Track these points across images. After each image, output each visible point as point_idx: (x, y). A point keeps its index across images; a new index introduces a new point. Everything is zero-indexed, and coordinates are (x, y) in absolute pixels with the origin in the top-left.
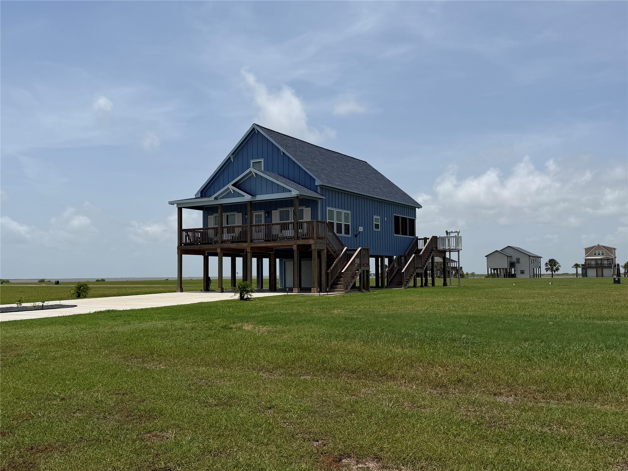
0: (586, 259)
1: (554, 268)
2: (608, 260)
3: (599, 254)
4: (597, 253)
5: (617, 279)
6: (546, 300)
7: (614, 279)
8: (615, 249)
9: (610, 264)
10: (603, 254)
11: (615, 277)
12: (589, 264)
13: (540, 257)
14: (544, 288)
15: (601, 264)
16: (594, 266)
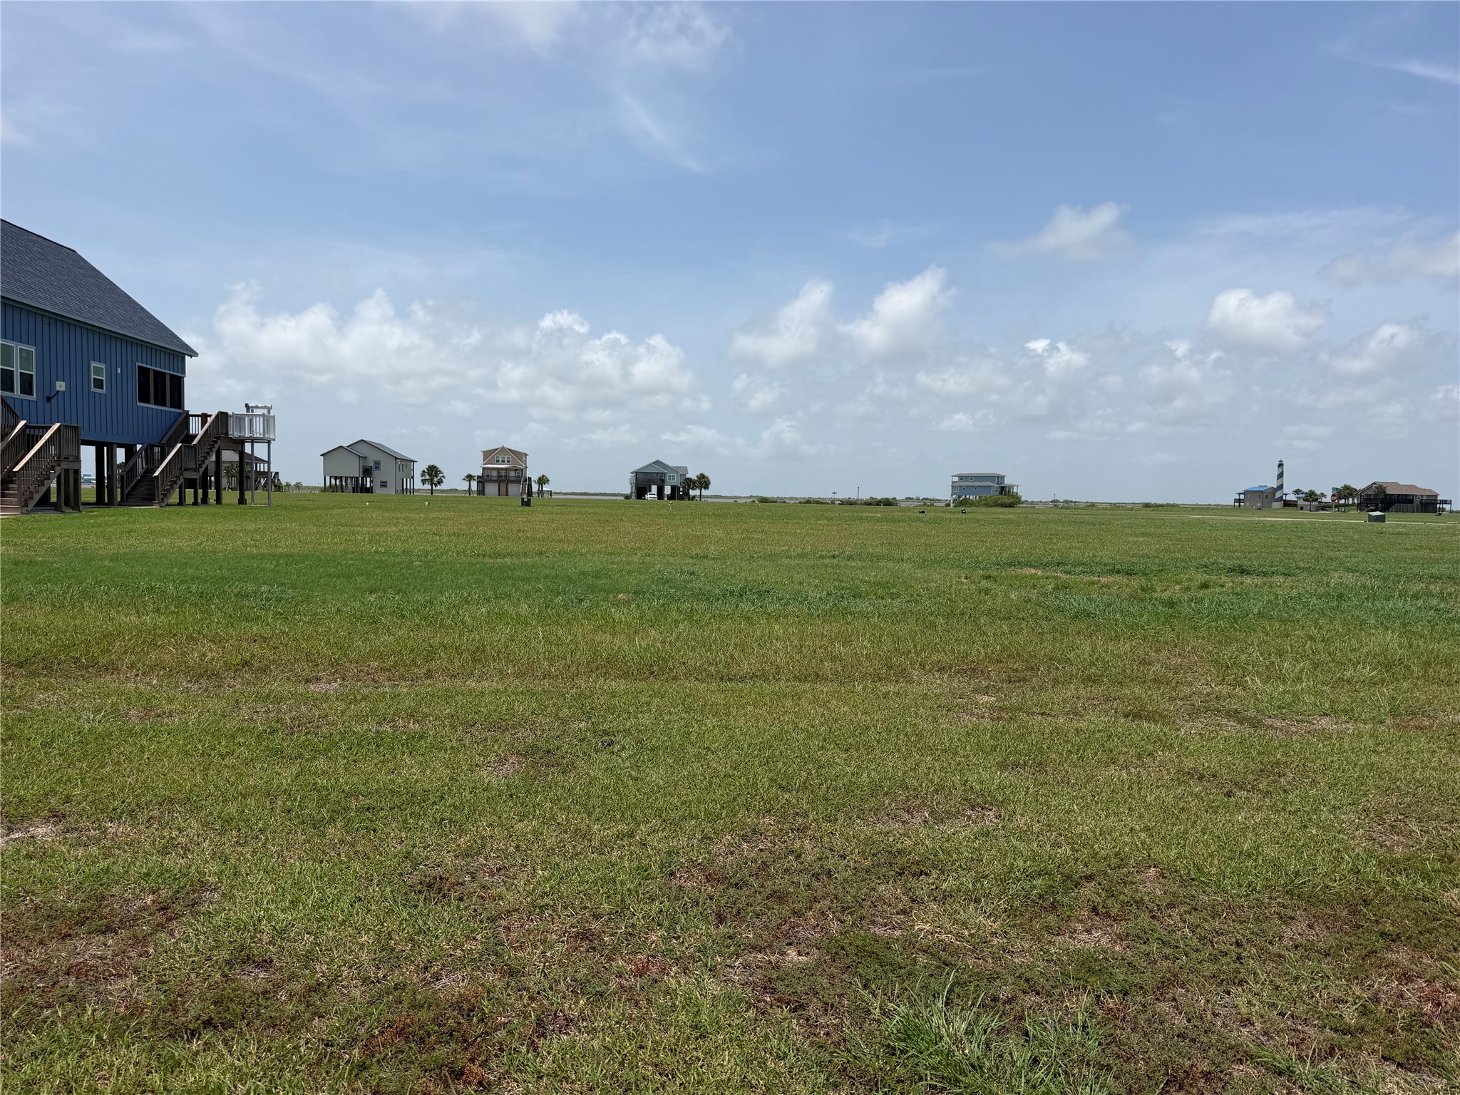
0: (483, 468)
1: (436, 479)
2: (516, 470)
3: (503, 461)
4: (500, 460)
5: (526, 500)
6: (415, 529)
7: (523, 499)
8: (526, 455)
9: (518, 477)
10: (508, 461)
11: (525, 496)
12: (488, 476)
13: (414, 462)
14: (415, 510)
15: (506, 476)
16: (495, 479)
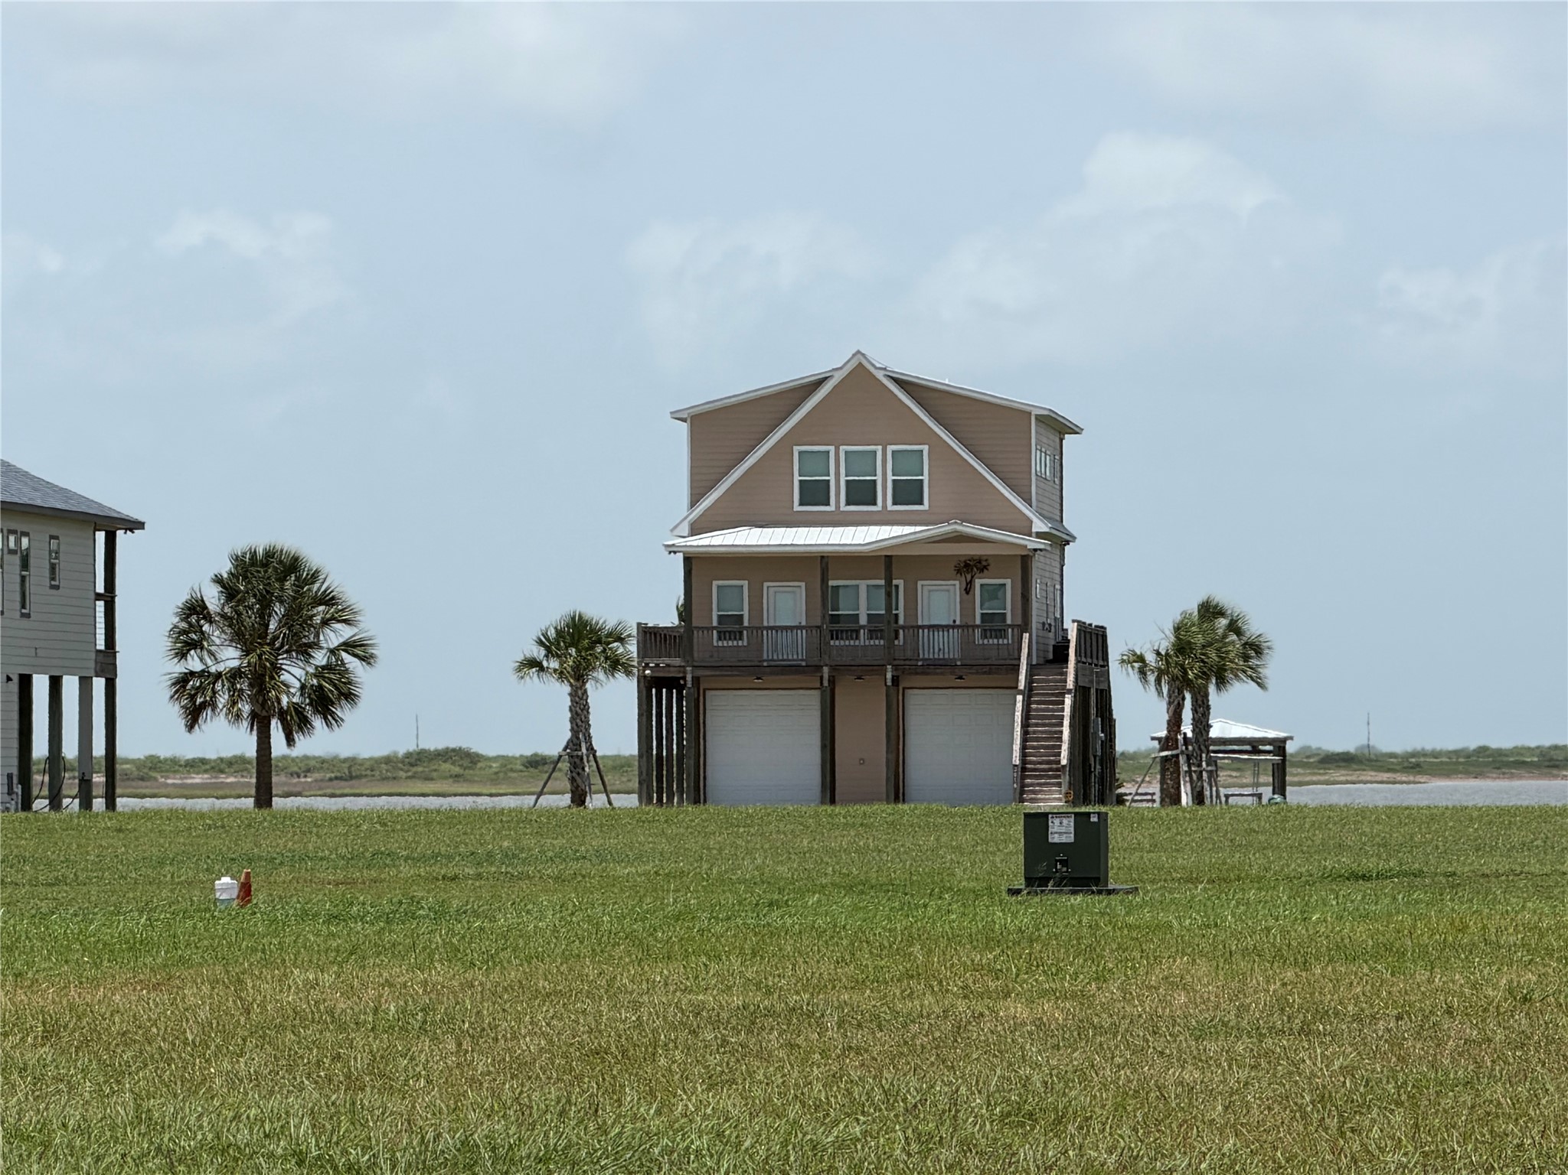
0: (693, 563)
1: (294, 674)
2: (970, 568)
3: (862, 493)
4: (838, 480)
5: (1062, 832)
7: (1037, 824)
8: (1058, 427)
9: (993, 625)
10: (908, 493)
11: (1052, 799)
12: (731, 626)
13: (113, 525)
14: (136, 946)
15: (884, 626)
16: (795, 649)
